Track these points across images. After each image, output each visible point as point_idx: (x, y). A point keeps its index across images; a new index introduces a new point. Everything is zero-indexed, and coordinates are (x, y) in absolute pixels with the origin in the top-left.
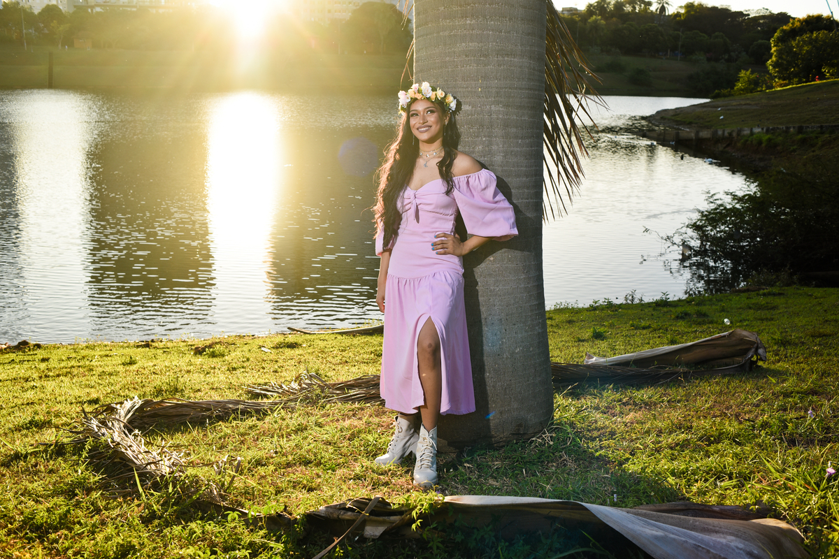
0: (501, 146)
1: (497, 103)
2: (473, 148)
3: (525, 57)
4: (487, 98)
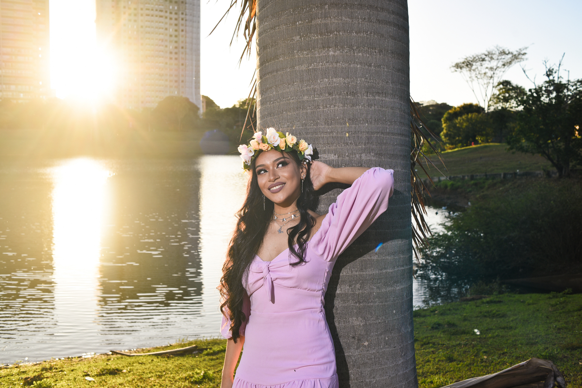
1: (369, 151)
4: (356, 145)
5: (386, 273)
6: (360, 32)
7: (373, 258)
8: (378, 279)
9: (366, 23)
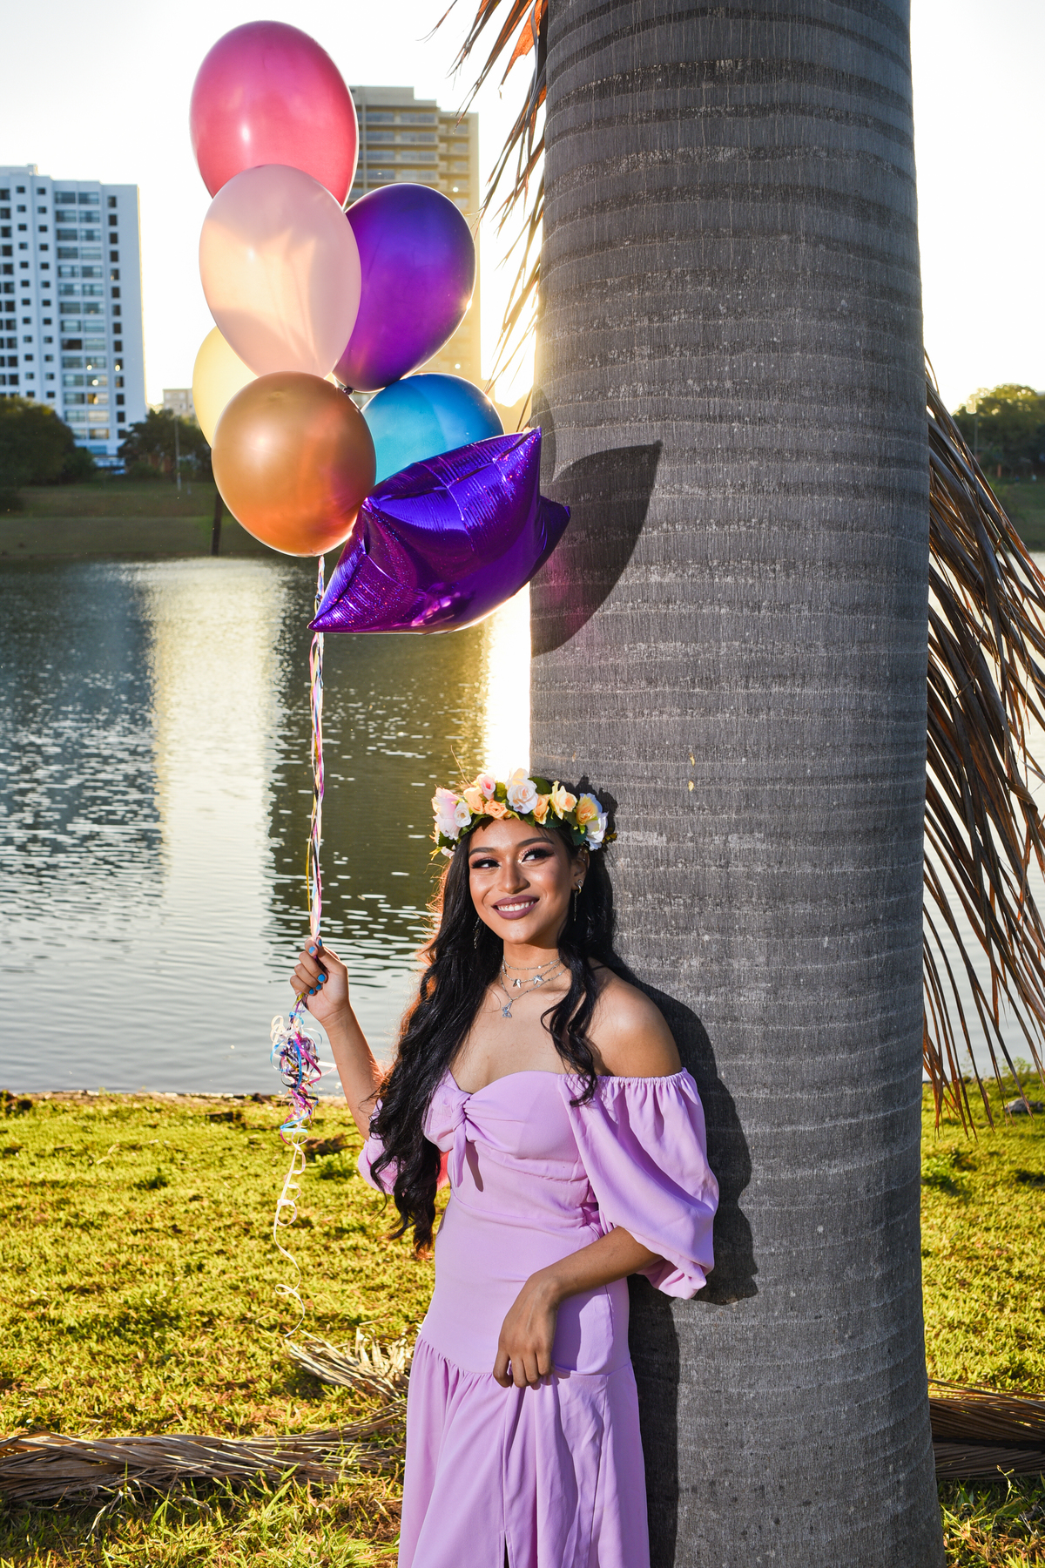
0: (762, 959)
1: (749, 828)
2: (674, 964)
3: (842, 680)
4: (714, 813)
5: (794, 1133)
6: (728, 522)
7: (755, 1094)
8: (769, 1148)
9: (746, 498)
